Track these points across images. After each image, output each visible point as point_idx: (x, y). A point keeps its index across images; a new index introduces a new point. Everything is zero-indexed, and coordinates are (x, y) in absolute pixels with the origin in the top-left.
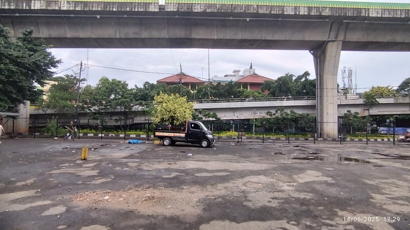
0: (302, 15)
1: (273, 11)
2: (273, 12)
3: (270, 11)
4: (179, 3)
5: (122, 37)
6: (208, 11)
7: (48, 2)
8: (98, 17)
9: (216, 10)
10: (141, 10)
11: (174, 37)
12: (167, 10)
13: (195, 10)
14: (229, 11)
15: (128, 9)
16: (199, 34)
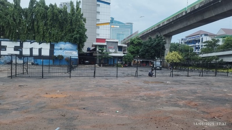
4: (191, 8)
5: (183, 27)
6: (201, 6)
7: (163, 23)
8: (173, 23)
9: (203, 4)
10: (181, 16)
11: (198, 21)
12: (188, 12)
13: (196, 8)
14: (208, 2)
15: (178, 17)
16: (207, 16)
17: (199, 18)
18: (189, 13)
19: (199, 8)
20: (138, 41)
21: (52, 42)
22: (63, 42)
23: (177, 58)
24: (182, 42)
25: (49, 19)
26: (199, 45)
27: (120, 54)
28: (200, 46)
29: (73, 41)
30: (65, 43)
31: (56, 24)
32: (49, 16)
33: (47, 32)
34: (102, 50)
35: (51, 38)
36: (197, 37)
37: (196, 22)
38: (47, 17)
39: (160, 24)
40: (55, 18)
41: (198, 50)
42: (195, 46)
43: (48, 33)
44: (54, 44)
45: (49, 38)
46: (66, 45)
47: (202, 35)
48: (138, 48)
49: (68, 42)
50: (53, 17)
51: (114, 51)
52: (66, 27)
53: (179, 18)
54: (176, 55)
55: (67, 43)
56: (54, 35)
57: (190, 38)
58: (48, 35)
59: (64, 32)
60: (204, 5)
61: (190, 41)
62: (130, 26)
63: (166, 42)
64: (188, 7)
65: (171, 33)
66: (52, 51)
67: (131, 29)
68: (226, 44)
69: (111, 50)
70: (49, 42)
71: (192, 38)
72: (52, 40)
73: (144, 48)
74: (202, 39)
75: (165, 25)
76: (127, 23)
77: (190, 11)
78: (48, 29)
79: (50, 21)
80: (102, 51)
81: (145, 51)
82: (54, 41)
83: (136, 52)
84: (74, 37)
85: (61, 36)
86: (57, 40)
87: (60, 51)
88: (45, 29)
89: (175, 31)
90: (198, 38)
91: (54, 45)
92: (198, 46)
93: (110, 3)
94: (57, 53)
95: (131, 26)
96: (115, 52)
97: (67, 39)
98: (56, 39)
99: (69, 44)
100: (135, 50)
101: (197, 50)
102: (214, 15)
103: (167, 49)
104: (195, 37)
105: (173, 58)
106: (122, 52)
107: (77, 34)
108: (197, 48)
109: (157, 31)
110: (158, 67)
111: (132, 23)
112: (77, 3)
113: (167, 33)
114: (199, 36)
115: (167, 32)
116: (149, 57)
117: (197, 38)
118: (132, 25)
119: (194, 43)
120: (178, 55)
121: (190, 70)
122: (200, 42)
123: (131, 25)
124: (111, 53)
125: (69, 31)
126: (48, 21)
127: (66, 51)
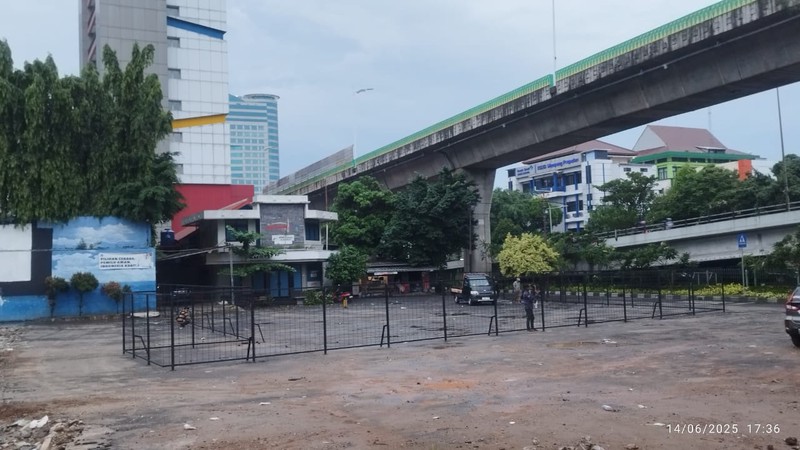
0: (748, 24)
1: (694, 38)
2: (694, 41)
3: (690, 41)
4: (570, 77)
5: (542, 140)
6: (603, 75)
7: (464, 123)
8: (504, 126)
9: (612, 71)
10: (535, 103)
11: (596, 122)
12: (559, 92)
13: (588, 81)
14: (629, 65)
15: (523, 107)
16: (624, 108)
17: (599, 114)
18: (563, 94)
19: (600, 81)
20: (373, 193)
21: (46, 221)
22: (90, 219)
23: (543, 256)
24: (511, 184)
25: (31, 123)
26: (577, 195)
27: (315, 252)
28: (584, 199)
29: (139, 213)
30: (97, 220)
31: (59, 145)
32: (32, 111)
33: (22, 180)
34: (246, 241)
35: (40, 203)
36: (569, 162)
37: (587, 125)
38: (21, 116)
39: (451, 128)
40: (56, 118)
41: (578, 215)
42: (565, 197)
43: (25, 182)
44: (48, 227)
45: (30, 205)
46: (103, 228)
47: (588, 156)
48: (376, 220)
49: (111, 217)
50: (48, 116)
51: (290, 240)
52: (101, 155)
53: (527, 110)
54: (537, 248)
55: (106, 220)
56: (51, 190)
57: (544, 167)
58: (26, 192)
59: (93, 175)
60: (615, 73)
61: (542, 180)
62: (264, 108)
63: (478, 196)
64: (557, 73)
65: (495, 159)
66: (42, 259)
67: (270, 124)
68: (681, 192)
69: (278, 240)
70: (28, 222)
71: (550, 166)
72: (42, 212)
73: (405, 222)
74: (588, 169)
75: (473, 131)
76: (248, 96)
77: (567, 89)
78: (28, 165)
79: (36, 134)
80: (246, 246)
81: (407, 233)
82: (53, 216)
83: (368, 240)
84: (142, 196)
85: (81, 192)
86: (66, 211)
87: (78, 255)
88: (13, 169)
89: (510, 153)
90: (572, 165)
91: (51, 230)
92: (573, 199)
93: (223, 32)
94: (65, 268)
95: (269, 111)
96: (297, 246)
97: (106, 203)
98: (62, 205)
99: (115, 227)
100: (363, 231)
101: (571, 214)
102: (647, 106)
103: (481, 222)
104: (560, 164)
105: (529, 257)
106: (320, 242)
107: (154, 183)
108: (572, 207)
109: (441, 152)
110: (486, 295)
111: (271, 97)
112: (136, 52)
113: (478, 159)
114: (576, 160)
115: (478, 156)
116: (421, 256)
117: (567, 166)
118: (275, 105)
119: (558, 185)
120: (543, 246)
121: (591, 298)
122: (579, 181)
123: (269, 104)
124: (280, 249)
125: (117, 169)
126: (29, 134)
127: (107, 255)
